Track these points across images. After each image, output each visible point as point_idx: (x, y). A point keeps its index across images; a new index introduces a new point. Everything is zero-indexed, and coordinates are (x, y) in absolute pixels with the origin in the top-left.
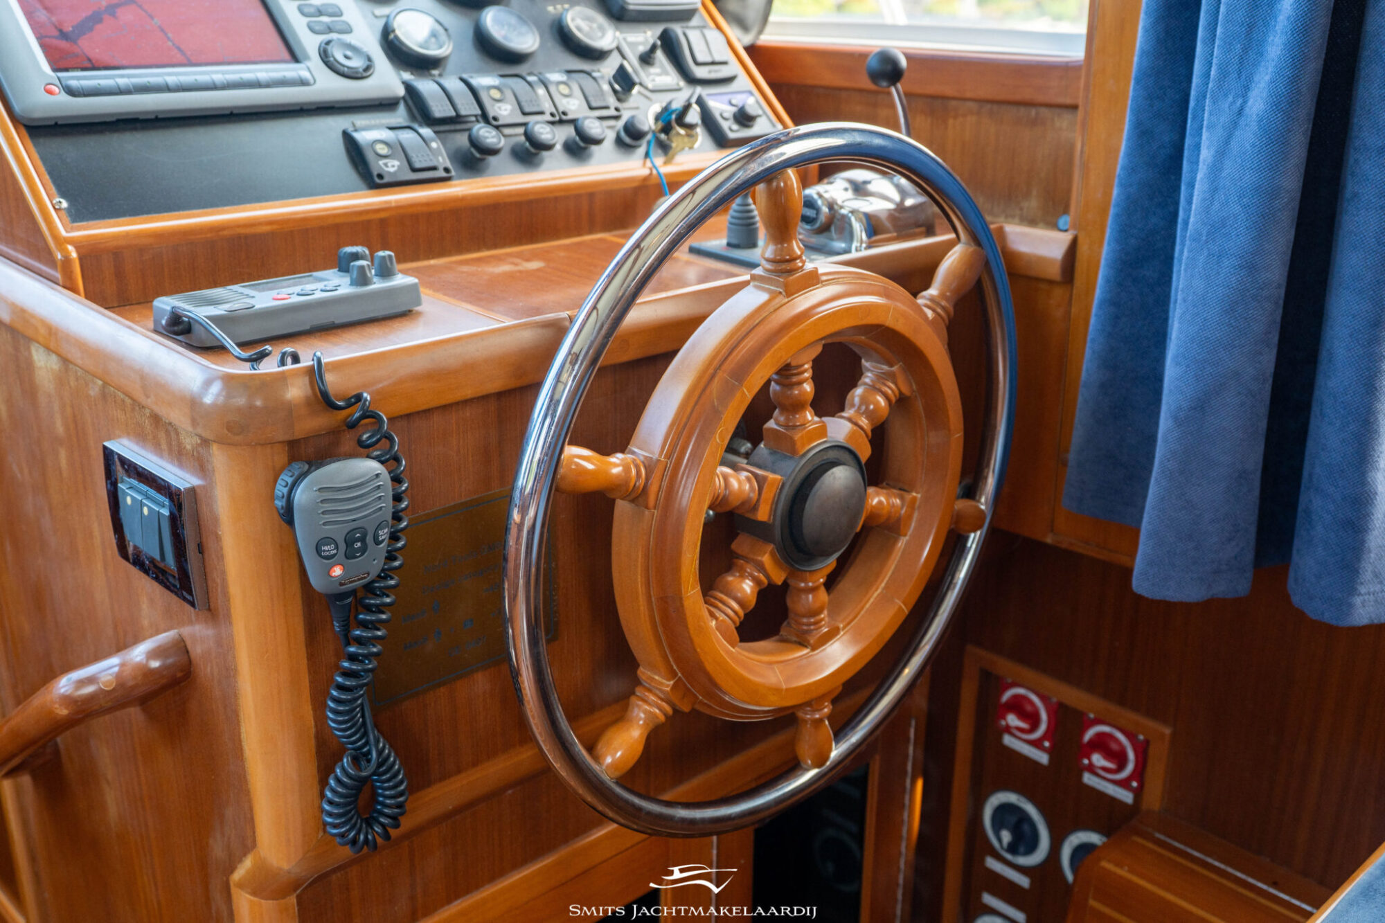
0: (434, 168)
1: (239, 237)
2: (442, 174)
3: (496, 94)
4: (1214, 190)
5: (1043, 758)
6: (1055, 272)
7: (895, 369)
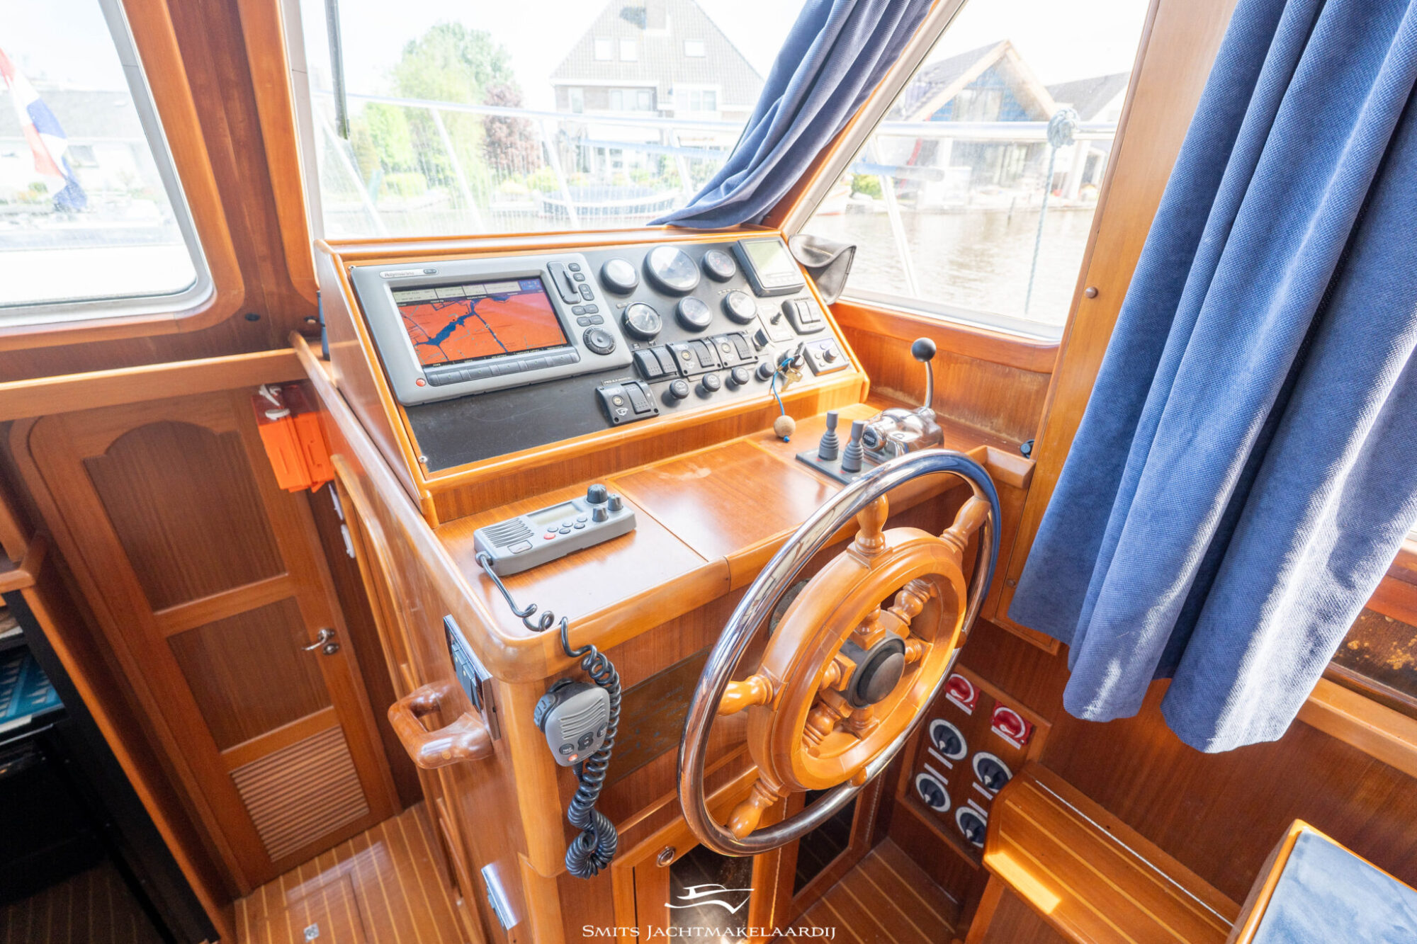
0: (649, 411)
1: (531, 470)
2: (653, 413)
3: (686, 355)
4: (1161, 489)
5: (969, 712)
6: (1019, 483)
7: (930, 585)
